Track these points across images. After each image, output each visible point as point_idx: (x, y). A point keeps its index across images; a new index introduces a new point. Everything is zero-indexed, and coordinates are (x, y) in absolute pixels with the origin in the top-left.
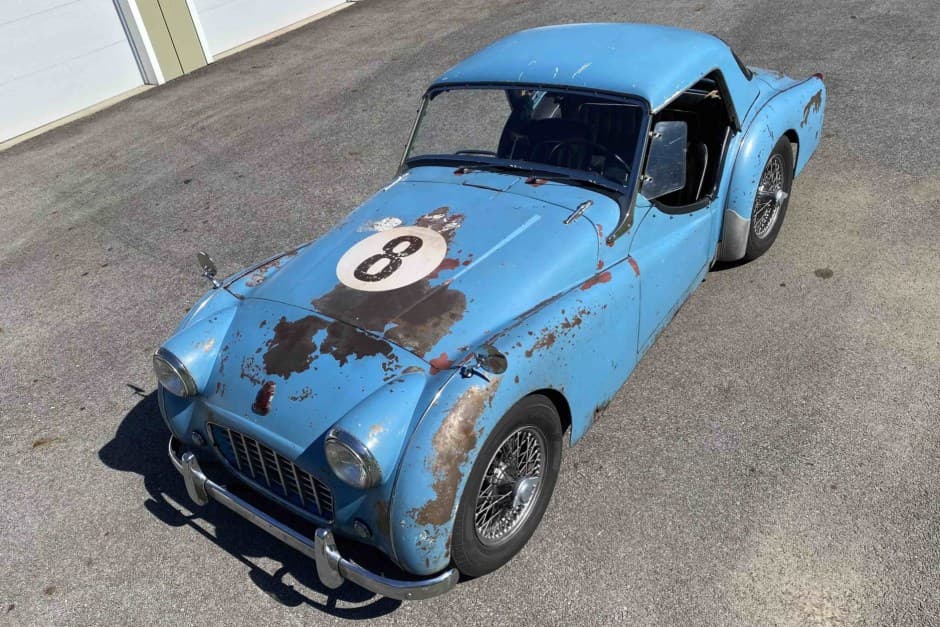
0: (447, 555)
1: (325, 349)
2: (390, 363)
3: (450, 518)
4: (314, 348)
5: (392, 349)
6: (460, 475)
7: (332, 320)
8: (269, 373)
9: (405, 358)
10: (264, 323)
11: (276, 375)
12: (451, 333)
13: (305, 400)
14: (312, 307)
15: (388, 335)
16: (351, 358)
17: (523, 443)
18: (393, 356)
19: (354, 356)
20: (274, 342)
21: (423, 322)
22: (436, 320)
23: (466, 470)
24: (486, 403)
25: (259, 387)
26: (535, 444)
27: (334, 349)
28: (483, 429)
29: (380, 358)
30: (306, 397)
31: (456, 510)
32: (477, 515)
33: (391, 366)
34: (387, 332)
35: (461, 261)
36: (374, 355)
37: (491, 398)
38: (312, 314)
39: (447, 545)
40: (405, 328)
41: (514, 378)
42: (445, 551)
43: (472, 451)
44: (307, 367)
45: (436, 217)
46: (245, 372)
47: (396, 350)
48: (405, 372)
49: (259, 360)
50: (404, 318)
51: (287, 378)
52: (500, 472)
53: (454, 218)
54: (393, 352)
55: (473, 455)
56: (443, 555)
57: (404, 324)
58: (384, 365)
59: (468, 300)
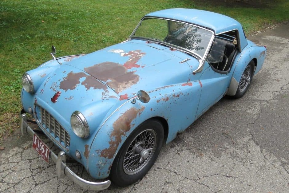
0: (108, 173)
1: (83, 84)
2: (106, 93)
3: (113, 157)
4: (79, 83)
5: (107, 88)
6: (121, 140)
7: (88, 75)
8: (60, 88)
9: (111, 92)
10: (65, 72)
11: (63, 90)
12: (131, 88)
13: (70, 100)
14: (84, 70)
15: (107, 83)
16: (92, 88)
17: (148, 136)
18: (107, 91)
19: (93, 88)
20: (66, 78)
21: (122, 82)
22: (127, 82)
23: (124, 139)
24: (138, 114)
25: (56, 92)
26: (153, 137)
27: (86, 84)
28: (134, 124)
29: (102, 90)
30: (71, 99)
31: (116, 154)
32: (125, 160)
33: (106, 94)
34: (108, 82)
35: (141, 66)
36: (100, 89)
37: (140, 114)
38: (83, 72)
39: (109, 168)
40: (114, 83)
41: (150, 109)
42: (108, 171)
43: (127, 132)
44: (74, 88)
45: (136, 52)
46: (53, 87)
47: (109, 89)
48: (110, 97)
49: (59, 83)
50: (115, 79)
51: (66, 91)
52: (137, 145)
53: (142, 53)
54: (107, 89)
55: (128, 134)
56: (107, 172)
57: (115, 81)
58: (103, 93)
59: (140, 78)
